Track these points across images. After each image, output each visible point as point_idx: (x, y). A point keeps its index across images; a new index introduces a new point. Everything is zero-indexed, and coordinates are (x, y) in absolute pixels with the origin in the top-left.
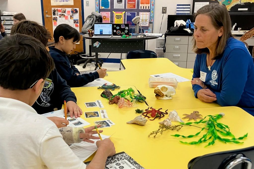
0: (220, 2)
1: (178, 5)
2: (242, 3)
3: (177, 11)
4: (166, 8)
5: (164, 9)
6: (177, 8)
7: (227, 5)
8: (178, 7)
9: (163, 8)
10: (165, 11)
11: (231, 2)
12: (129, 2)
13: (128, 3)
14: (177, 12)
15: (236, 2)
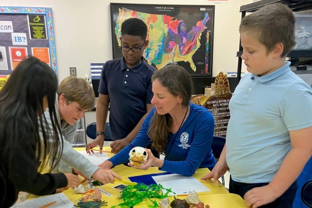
0: (148, 61)
1: (92, 64)
2: (174, 61)
3: (93, 73)
4: (75, 68)
5: (73, 71)
6: (92, 69)
7: (157, 64)
8: (92, 67)
9: (71, 68)
10: (74, 74)
11: (161, 60)
12: (16, 60)
13: (13, 61)
14: (93, 75)
15: (167, 61)
